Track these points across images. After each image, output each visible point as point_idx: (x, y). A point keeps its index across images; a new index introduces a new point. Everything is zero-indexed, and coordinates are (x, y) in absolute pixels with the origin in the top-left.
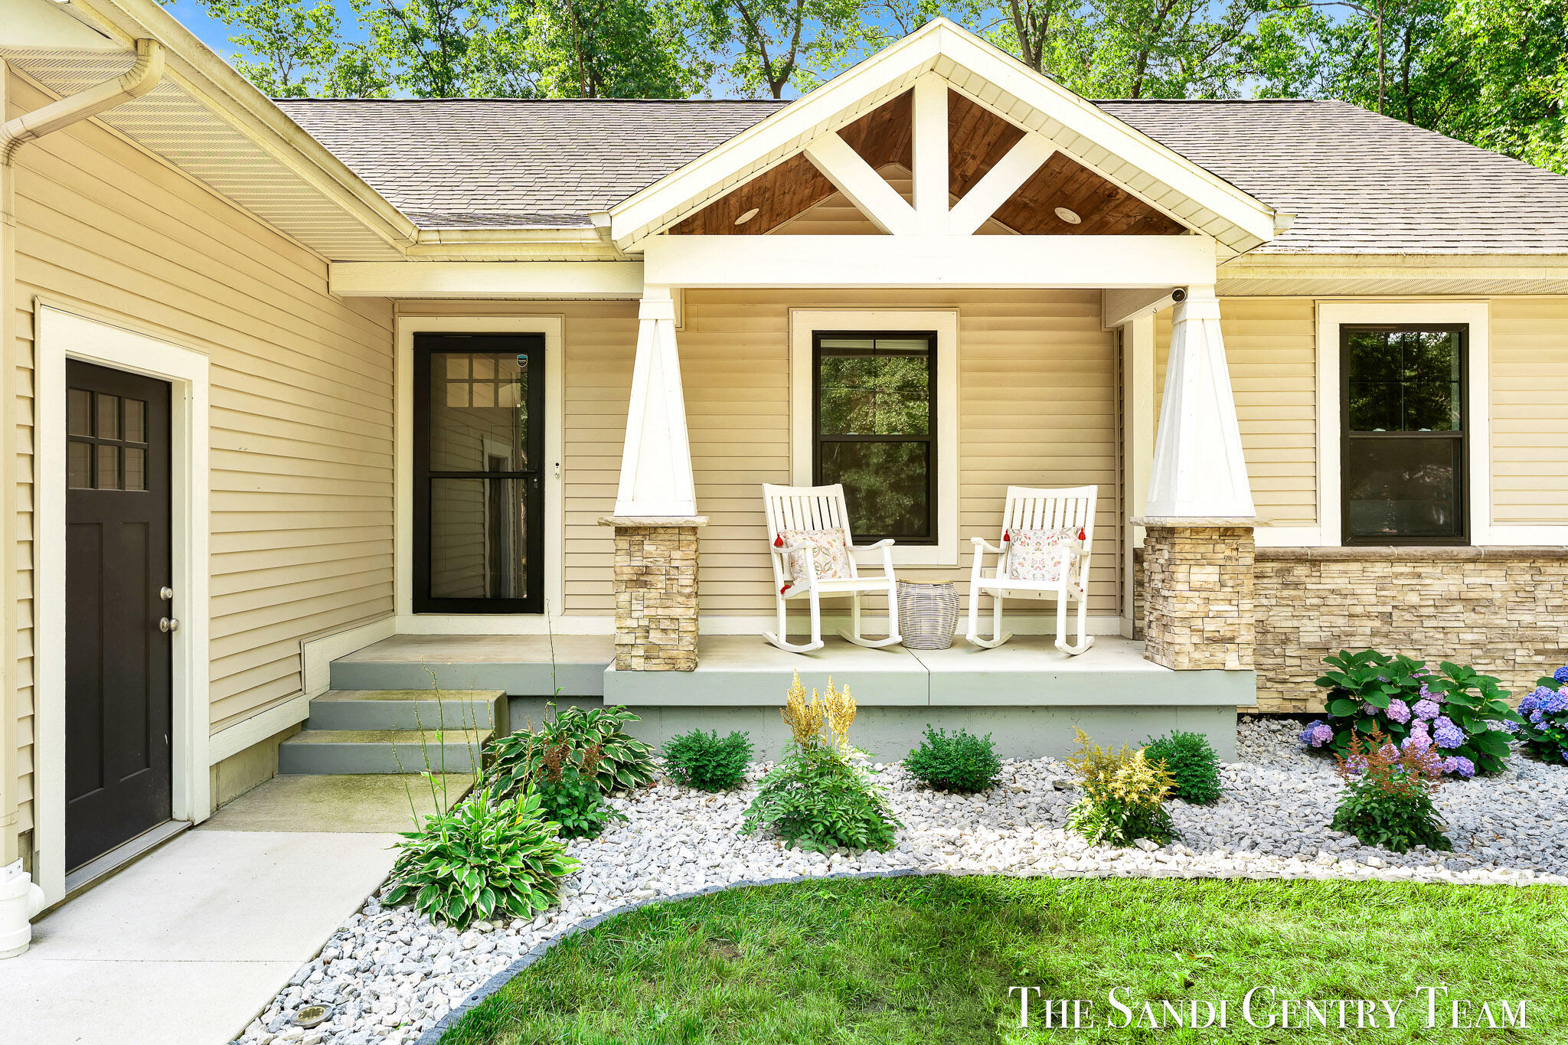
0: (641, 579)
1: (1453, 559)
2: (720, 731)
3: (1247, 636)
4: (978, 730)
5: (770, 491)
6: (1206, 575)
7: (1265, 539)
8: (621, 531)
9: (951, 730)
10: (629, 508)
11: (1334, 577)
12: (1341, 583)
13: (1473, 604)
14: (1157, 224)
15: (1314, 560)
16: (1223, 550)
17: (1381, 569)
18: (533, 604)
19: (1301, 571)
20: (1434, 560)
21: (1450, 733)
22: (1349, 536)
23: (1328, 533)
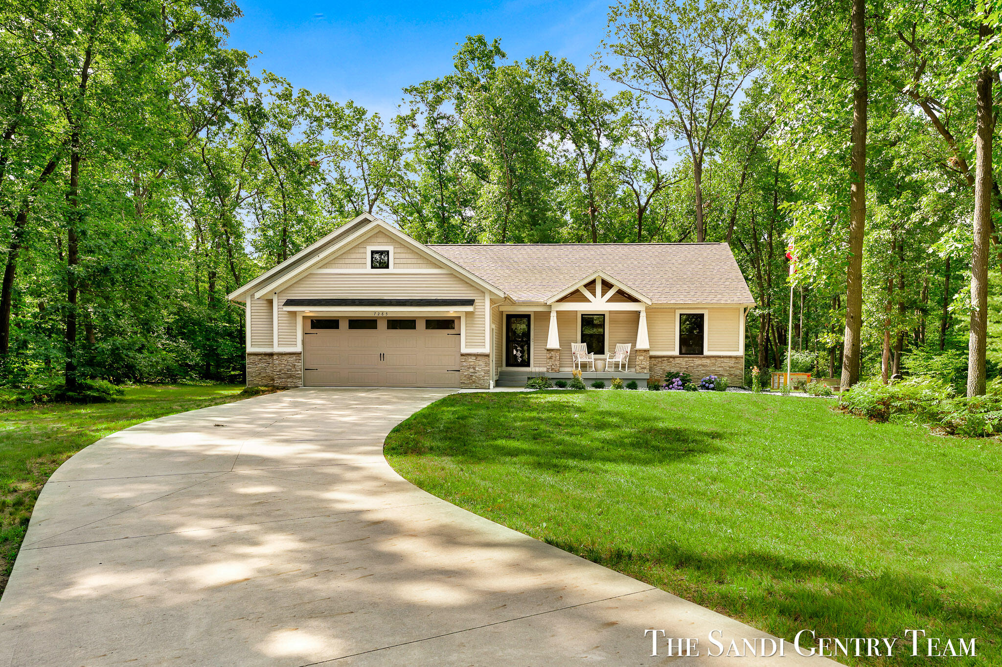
0: (551, 358)
1: (699, 357)
2: (563, 381)
3: (648, 367)
4: (602, 381)
5: (573, 344)
6: (642, 358)
7: (652, 353)
8: (548, 350)
9: (598, 381)
10: (549, 347)
11: (678, 360)
12: (679, 362)
13: (703, 366)
14: (635, 300)
15: (674, 357)
16: (644, 354)
17: (687, 359)
18: (528, 365)
19: (671, 359)
20: (696, 358)
21: (680, 383)
22: (681, 353)
23: (676, 352)
